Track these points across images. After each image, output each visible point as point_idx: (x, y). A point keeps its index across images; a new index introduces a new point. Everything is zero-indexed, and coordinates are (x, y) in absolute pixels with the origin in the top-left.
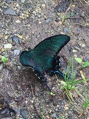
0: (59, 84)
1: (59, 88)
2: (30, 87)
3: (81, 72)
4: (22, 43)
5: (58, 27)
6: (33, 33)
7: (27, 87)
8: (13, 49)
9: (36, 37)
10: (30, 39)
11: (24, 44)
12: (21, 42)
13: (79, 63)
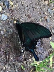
0: (30, 60)
1: (30, 64)
2: (6, 55)
3: (51, 55)
4: (11, 10)
5: (44, 6)
6: (23, 4)
7: (4, 54)
8: (2, 13)
9: (24, 9)
10: (18, 8)
11: (12, 11)
12: (10, 8)
13: (51, 46)
